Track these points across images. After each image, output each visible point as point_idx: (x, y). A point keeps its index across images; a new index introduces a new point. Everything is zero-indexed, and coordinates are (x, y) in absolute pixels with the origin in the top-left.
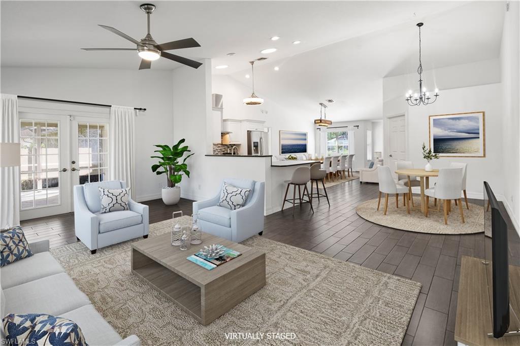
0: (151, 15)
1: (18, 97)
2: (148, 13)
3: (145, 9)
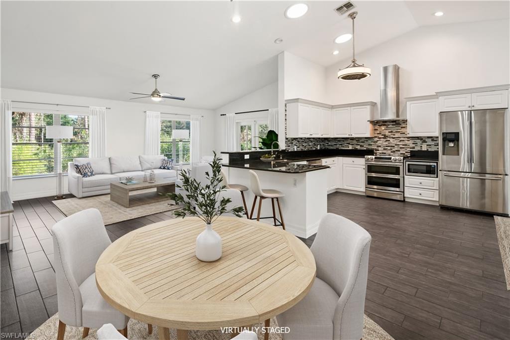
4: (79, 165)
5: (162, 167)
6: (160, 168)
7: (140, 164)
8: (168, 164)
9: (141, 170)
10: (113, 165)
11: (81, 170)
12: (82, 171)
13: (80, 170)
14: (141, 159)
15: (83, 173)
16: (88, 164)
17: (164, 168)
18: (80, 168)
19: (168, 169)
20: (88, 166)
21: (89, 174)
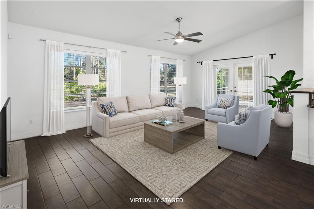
0: (180, 23)
1: (213, 61)
2: (179, 22)
3: (178, 20)
4: (104, 104)
5: (167, 105)
6: (165, 105)
7: (150, 102)
8: (172, 102)
9: (151, 107)
10: (130, 104)
11: (107, 109)
12: (107, 111)
13: (105, 110)
14: (151, 97)
15: (108, 113)
16: (111, 103)
17: (169, 106)
18: (105, 107)
19: (173, 106)
20: (111, 105)
21: (114, 113)
